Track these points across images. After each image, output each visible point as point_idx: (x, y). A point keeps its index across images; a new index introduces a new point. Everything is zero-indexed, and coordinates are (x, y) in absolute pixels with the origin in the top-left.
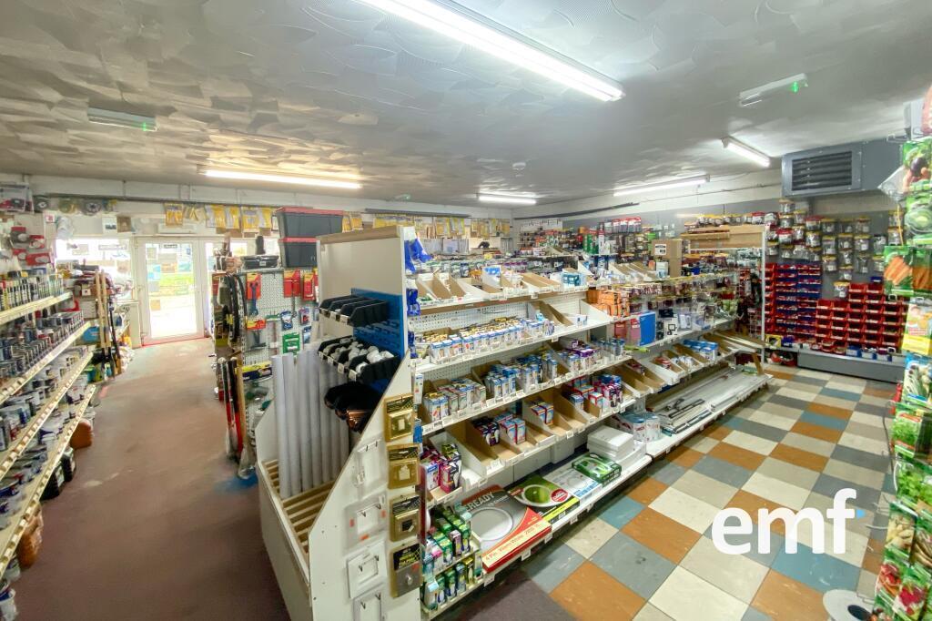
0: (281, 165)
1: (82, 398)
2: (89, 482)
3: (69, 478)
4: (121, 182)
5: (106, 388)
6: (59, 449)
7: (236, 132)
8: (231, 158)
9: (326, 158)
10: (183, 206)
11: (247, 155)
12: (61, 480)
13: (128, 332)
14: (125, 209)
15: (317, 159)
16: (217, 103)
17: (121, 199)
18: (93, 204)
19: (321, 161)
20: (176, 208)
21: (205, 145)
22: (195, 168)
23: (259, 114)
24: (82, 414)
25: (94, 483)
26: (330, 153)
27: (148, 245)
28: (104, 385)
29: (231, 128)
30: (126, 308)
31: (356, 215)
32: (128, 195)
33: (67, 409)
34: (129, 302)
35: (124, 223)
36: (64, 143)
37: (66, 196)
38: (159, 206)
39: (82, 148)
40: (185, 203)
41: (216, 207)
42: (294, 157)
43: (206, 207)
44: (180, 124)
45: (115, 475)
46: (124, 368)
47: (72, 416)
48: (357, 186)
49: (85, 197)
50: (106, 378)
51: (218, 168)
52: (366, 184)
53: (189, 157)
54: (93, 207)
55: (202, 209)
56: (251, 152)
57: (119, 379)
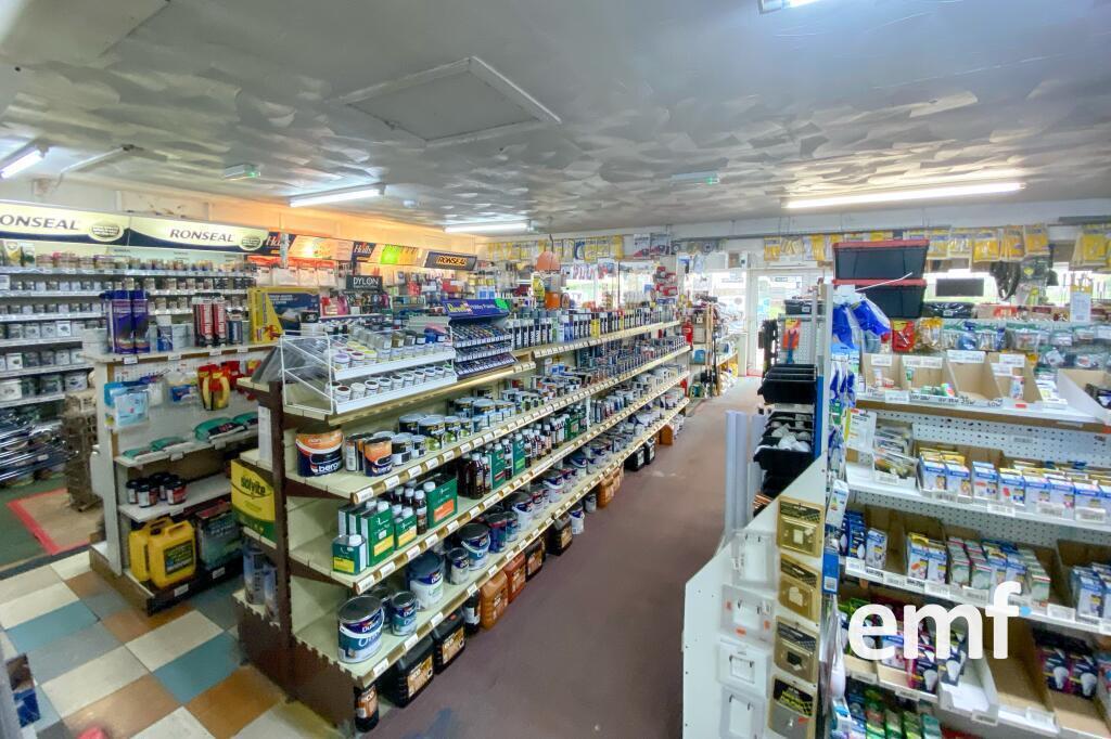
0: (871, 181)
1: (674, 406)
2: (656, 472)
3: (647, 462)
4: (730, 223)
5: (703, 404)
6: (645, 435)
7: (791, 163)
8: (809, 186)
9: (931, 161)
10: (781, 239)
11: (821, 179)
12: (641, 461)
13: (735, 359)
14: (735, 246)
15: (919, 165)
16: (756, 143)
17: (728, 238)
18: (710, 244)
19: (924, 166)
20: (775, 242)
21: (773, 180)
22: (778, 201)
23: (802, 141)
24: (669, 418)
25: (659, 474)
26: (931, 154)
27: (761, 278)
28: (703, 401)
29: (785, 160)
30: (736, 338)
31: (1036, 230)
32: (736, 234)
33: (658, 411)
34: (741, 332)
35: (735, 260)
36: (674, 201)
37: (691, 240)
38: (760, 241)
39: (688, 203)
40: (783, 236)
41: (816, 237)
42: (880, 170)
43: (805, 238)
44: (739, 169)
45: (673, 475)
46: (723, 391)
47: (661, 417)
48: (1015, 187)
49: (703, 239)
50: (706, 396)
51: (800, 198)
52: (1031, 181)
53: (767, 193)
54: (708, 247)
55: (799, 241)
56: (824, 176)
57: (716, 400)
